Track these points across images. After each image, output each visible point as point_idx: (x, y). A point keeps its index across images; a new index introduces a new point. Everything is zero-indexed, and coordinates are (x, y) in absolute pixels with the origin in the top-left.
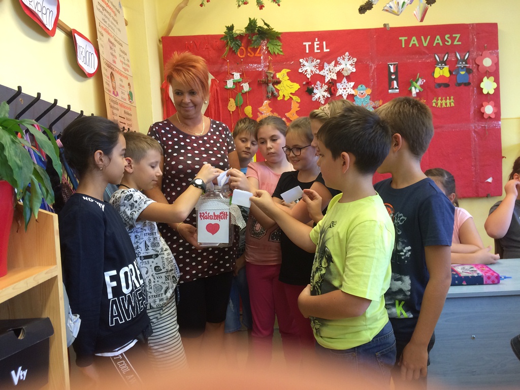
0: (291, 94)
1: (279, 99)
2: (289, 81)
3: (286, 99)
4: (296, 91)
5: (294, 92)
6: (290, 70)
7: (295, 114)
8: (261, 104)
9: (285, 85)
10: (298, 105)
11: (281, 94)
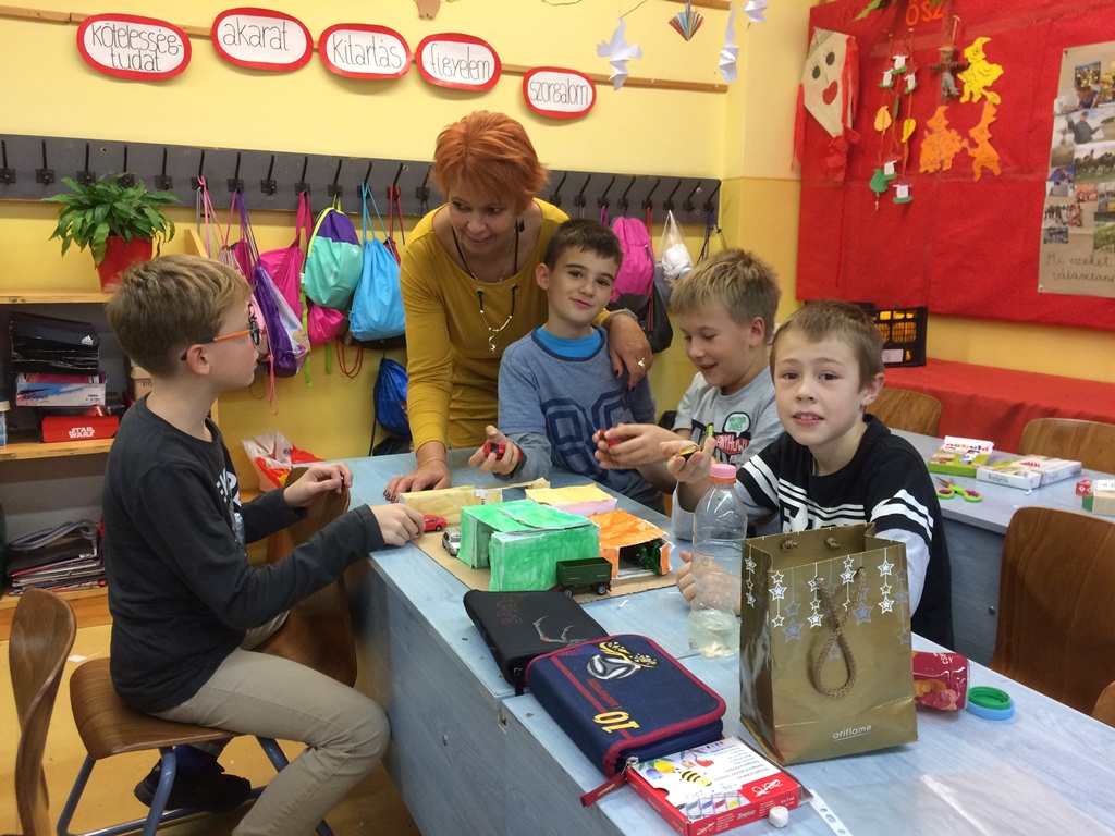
0: (985, 88)
1: (964, 100)
2: (985, 62)
3: (975, 100)
4: (994, 82)
5: (989, 84)
6: (988, 39)
7: (986, 131)
8: (931, 113)
9: (976, 73)
10: (994, 111)
11: (967, 90)
